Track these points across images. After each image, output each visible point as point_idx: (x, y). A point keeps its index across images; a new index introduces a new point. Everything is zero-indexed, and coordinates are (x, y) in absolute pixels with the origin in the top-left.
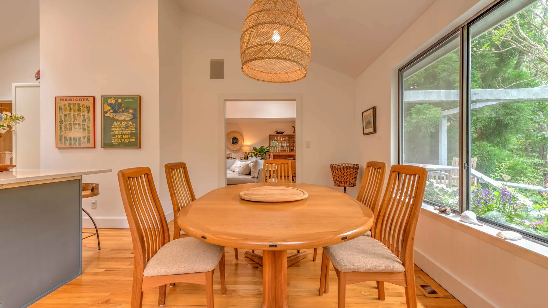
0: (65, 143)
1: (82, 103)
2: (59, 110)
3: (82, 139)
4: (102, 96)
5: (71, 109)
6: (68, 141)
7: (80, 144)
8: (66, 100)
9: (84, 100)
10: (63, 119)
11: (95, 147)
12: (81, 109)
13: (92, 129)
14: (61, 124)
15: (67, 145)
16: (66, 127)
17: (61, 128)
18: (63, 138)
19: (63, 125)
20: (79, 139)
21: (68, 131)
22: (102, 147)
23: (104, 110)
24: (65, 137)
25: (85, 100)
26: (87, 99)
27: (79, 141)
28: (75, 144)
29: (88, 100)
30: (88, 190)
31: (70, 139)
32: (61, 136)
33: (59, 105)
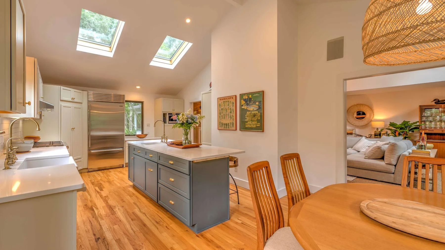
0: (222, 126)
1: (230, 100)
2: (219, 106)
3: (230, 124)
4: (240, 94)
5: (224, 105)
6: (223, 126)
7: (229, 127)
8: (222, 99)
9: (231, 99)
10: (221, 112)
11: (236, 130)
12: (229, 104)
13: (235, 118)
14: (220, 115)
15: (223, 128)
16: (222, 116)
17: (220, 117)
18: (221, 123)
19: (221, 115)
20: (228, 124)
21: (223, 119)
22: (240, 130)
23: (241, 104)
24: (222, 123)
25: (231, 98)
26: (232, 98)
27: (228, 125)
28: (226, 127)
29: (233, 98)
30: (232, 161)
31: (224, 124)
32: (220, 122)
33: (219, 103)
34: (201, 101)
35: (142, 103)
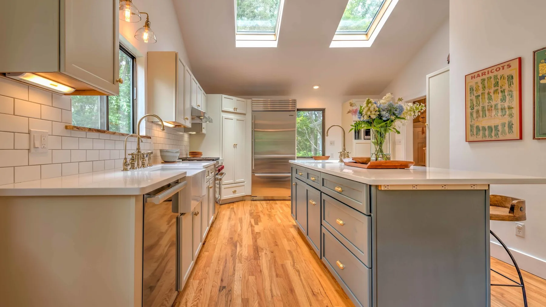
0: (476, 134)
1: (499, 73)
2: (469, 92)
3: (500, 128)
4: (534, 52)
5: (484, 87)
6: (481, 132)
7: (498, 134)
8: (479, 76)
9: (503, 69)
10: (475, 103)
11: (521, 138)
12: (499, 83)
13: (516, 112)
14: (472, 109)
15: (480, 138)
16: (478, 112)
17: (472, 114)
18: (475, 128)
19: (475, 110)
20: (496, 127)
21: (480, 119)
22: (534, 138)
23: (538, 73)
24: (478, 128)
25: (505, 67)
26: (508, 65)
27: (495, 130)
28: (490, 135)
29: (510, 66)
30: (505, 207)
31: (484, 129)
32: (471, 126)
33: (470, 84)
34: (425, 96)
35: (323, 110)
